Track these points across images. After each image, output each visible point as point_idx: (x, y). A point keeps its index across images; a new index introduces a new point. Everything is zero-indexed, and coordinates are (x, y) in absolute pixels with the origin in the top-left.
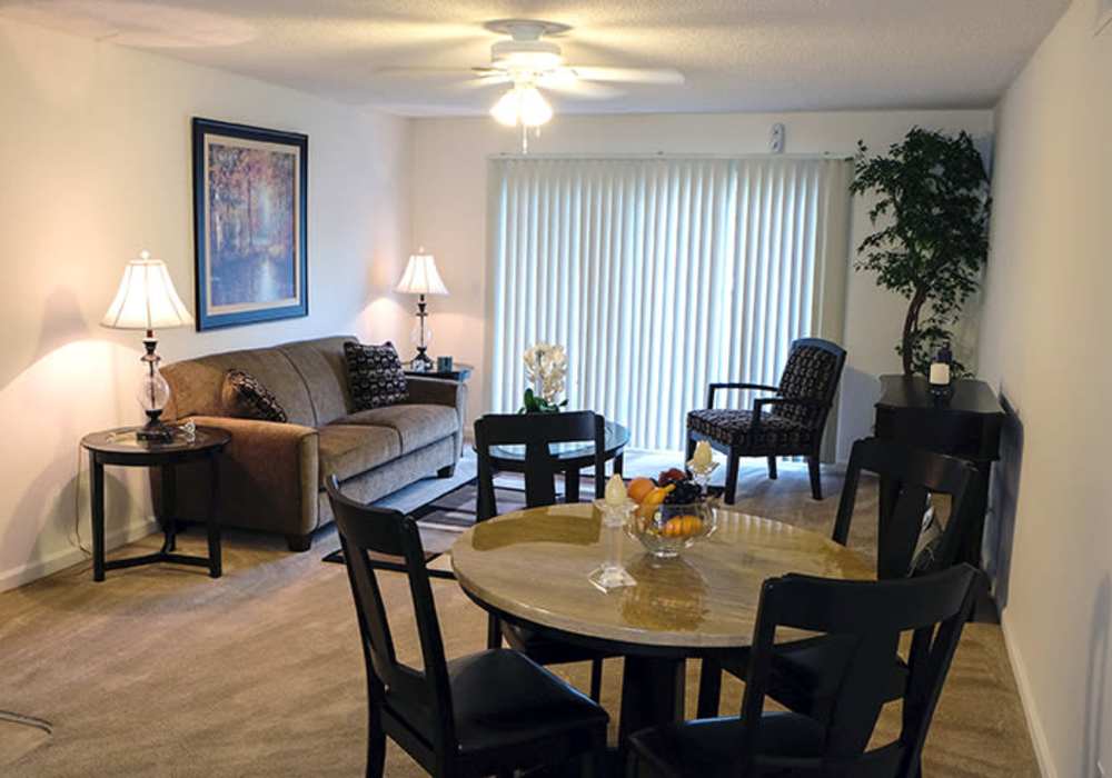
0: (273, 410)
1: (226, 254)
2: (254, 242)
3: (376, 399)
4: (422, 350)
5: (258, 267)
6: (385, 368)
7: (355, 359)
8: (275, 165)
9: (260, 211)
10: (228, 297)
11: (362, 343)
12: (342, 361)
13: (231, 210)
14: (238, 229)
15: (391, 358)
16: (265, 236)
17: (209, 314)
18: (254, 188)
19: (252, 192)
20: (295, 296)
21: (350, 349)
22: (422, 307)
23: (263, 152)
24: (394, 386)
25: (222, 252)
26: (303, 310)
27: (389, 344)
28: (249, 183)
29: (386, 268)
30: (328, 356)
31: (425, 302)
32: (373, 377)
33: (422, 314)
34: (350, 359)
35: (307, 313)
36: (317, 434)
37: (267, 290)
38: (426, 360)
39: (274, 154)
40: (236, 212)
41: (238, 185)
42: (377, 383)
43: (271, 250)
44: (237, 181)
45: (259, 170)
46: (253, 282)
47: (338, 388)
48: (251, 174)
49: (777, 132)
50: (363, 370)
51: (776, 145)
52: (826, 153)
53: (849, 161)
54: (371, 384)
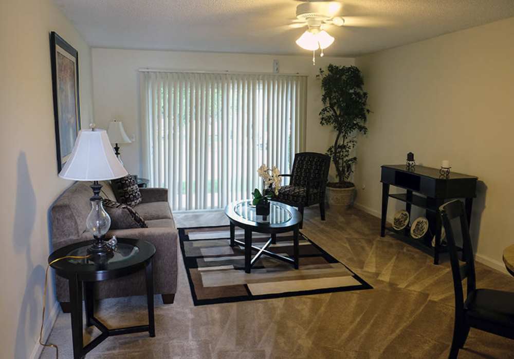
2: (68, 116)
5: (69, 131)
8: (70, 68)
9: (68, 96)
16: (70, 112)
17: (62, 163)
18: (66, 82)
22: (117, 149)
23: (68, 59)
24: (134, 196)
32: (130, 191)
33: (117, 153)
39: (70, 61)
43: (71, 121)
44: (62, 77)
45: (67, 71)
46: (69, 140)
48: (65, 73)
49: (277, 64)
50: (125, 188)
51: (277, 69)
52: (298, 73)
53: (307, 77)
54: (130, 195)
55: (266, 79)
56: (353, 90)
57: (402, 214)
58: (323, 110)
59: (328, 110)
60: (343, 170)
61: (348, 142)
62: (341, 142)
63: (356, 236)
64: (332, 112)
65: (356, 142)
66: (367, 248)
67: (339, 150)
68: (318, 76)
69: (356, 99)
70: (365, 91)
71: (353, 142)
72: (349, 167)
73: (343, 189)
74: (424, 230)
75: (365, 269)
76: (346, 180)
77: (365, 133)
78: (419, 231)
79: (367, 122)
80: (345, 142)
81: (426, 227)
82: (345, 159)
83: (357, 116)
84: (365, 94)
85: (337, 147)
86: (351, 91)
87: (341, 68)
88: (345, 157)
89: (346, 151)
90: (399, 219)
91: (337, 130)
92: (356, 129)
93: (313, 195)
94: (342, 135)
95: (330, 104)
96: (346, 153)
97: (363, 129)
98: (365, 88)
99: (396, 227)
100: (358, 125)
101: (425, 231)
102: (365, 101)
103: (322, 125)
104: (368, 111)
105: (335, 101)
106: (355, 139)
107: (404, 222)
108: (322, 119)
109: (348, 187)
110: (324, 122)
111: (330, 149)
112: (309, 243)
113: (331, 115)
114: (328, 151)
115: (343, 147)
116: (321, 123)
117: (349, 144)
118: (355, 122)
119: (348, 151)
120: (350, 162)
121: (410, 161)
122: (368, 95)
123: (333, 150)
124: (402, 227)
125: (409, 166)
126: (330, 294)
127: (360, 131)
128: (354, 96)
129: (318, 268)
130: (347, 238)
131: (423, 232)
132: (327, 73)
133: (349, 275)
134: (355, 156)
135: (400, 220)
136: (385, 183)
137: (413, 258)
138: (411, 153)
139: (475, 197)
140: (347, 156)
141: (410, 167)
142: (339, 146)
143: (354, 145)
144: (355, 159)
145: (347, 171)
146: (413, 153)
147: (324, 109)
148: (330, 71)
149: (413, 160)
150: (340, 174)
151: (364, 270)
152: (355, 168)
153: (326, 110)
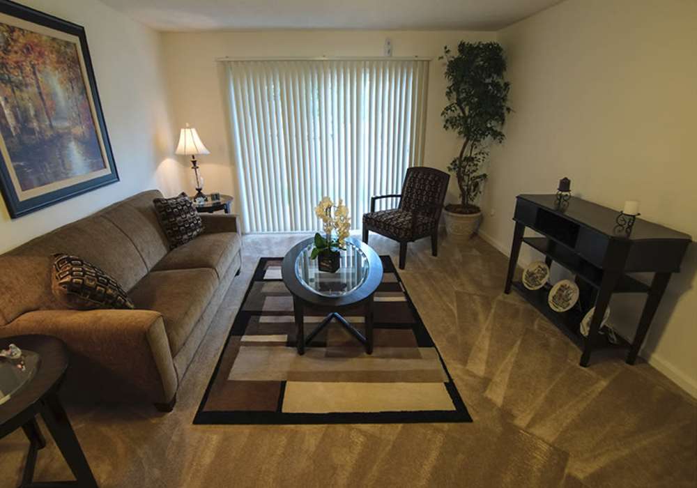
0: (110, 296)
1: (25, 138)
2: (54, 124)
3: (185, 237)
4: (199, 190)
5: (63, 147)
6: (186, 213)
7: (165, 210)
8: (58, 52)
9: (53, 95)
10: (39, 179)
11: (165, 197)
12: (155, 213)
13: (18, 93)
14: (32, 113)
15: (189, 205)
16: (64, 119)
17: (21, 199)
18: (39, 71)
19: (39, 76)
20: (105, 167)
21: (159, 204)
22: (194, 162)
23: (40, 35)
25: (18, 136)
26: (114, 177)
27: (183, 194)
28: (33, 66)
29: (166, 138)
30: (142, 211)
31: (195, 159)
32: (180, 222)
33: (195, 167)
34: (160, 212)
35: (119, 180)
36: (162, 316)
37: (79, 167)
38: (203, 196)
39: (54, 39)
40: (25, 95)
41: (19, 66)
42: (183, 226)
43: (73, 131)
44: (17, 62)
45: (41, 54)
46: (63, 161)
47: (157, 235)
48: (32, 56)
49: (389, 43)
50: (172, 218)
51: (389, 52)
52: (416, 56)
53: (428, 61)
54: (179, 227)
55: (375, 65)
56: (491, 79)
57: (539, 267)
58: (447, 109)
59: (453, 109)
60: (469, 190)
61: (476, 154)
62: (467, 153)
63: (470, 289)
64: (459, 111)
65: (487, 154)
66: (481, 317)
67: (465, 163)
68: (442, 58)
69: (493, 92)
70: (506, 81)
71: (483, 154)
72: (476, 185)
73: (465, 216)
74: (570, 302)
75: (470, 367)
76: (470, 202)
77: (500, 142)
78: (562, 300)
79: (506, 126)
80: (473, 153)
81: (574, 297)
82: (471, 176)
83: (492, 117)
84: (507, 85)
85: (463, 159)
86: (488, 81)
87: (476, 46)
88: (472, 173)
89: (474, 165)
90: (533, 274)
91: (465, 136)
92: (489, 136)
93: (421, 227)
94: (470, 143)
95: (457, 99)
96: (474, 168)
97: (498, 135)
98: (507, 76)
99: (528, 285)
100: (493, 130)
101: (572, 303)
102: (506, 96)
103: (446, 129)
104: (508, 109)
105: (464, 95)
106: (487, 150)
107: (541, 280)
108: (447, 121)
109: (471, 213)
110: (448, 125)
111: (454, 161)
112: (403, 299)
113: (456, 116)
114: (451, 164)
115: (470, 159)
116: (445, 126)
117: (479, 157)
118: (489, 125)
119: (477, 165)
120: (478, 180)
121: (562, 191)
122: (510, 86)
123: (457, 162)
124: (536, 285)
125: (560, 200)
126: (400, 426)
127: (495, 138)
128: (490, 87)
129: (400, 356)
130: (456, 292)
131: (569, 305)
132: (455, 53)
133: (441, 381)
134: (485, 172)
135: (535, 276)
136: (519, 221)
137: (545, 346)
138: (566, 179)
139: (678, 271)
140: (474, 171)
141: (562, 200)
142: (465, 158)
143: (484, 157)
144: (485, 176)
145: (474, 190)
146: (569, 178)
147: (447, 107)
148: (460, 51)
149: (569, 191)
150: (465, 194)
151: (467, 368)
152: (484, 187)
153: (450, 109)
